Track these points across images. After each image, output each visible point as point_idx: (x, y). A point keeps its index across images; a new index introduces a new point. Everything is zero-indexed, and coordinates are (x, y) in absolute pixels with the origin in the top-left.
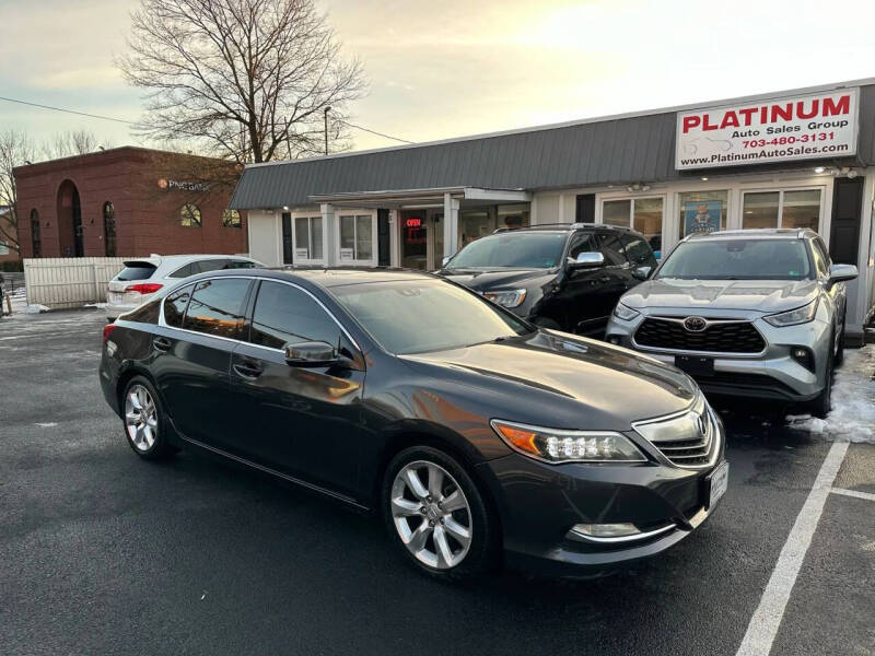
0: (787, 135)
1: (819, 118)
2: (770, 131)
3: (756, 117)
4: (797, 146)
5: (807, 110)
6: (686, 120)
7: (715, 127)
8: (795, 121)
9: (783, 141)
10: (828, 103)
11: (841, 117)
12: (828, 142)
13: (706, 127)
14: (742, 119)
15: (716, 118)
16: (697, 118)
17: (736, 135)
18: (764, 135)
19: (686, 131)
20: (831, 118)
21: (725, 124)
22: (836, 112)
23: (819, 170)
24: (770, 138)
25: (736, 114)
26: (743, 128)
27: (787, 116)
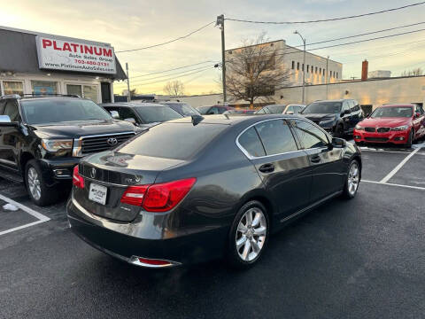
0: (93, 61)
1: (102, 56)
2: (85, 57)
3: (78, 49)
4: (97, 66)
5: (98, 51)
6: (44, 41)
7: (60, 49)
8: (94, 55)
9: (91, 63)
10: (105, 50)
11: (109, 58)
12: (107, 67)
13: (55, 48)
14: (72, 48)
15: (60, 45)
16: (49, 42)
17: (71, 55)
18: (83, 59)
19: (45, 47)
20: (106, 57)
21: (64, 49)
22: (108, 55)
23: (97, 78)
24: (86, 60)
25: (70, 45)
26: (73, 53)
27: (91, 53)
